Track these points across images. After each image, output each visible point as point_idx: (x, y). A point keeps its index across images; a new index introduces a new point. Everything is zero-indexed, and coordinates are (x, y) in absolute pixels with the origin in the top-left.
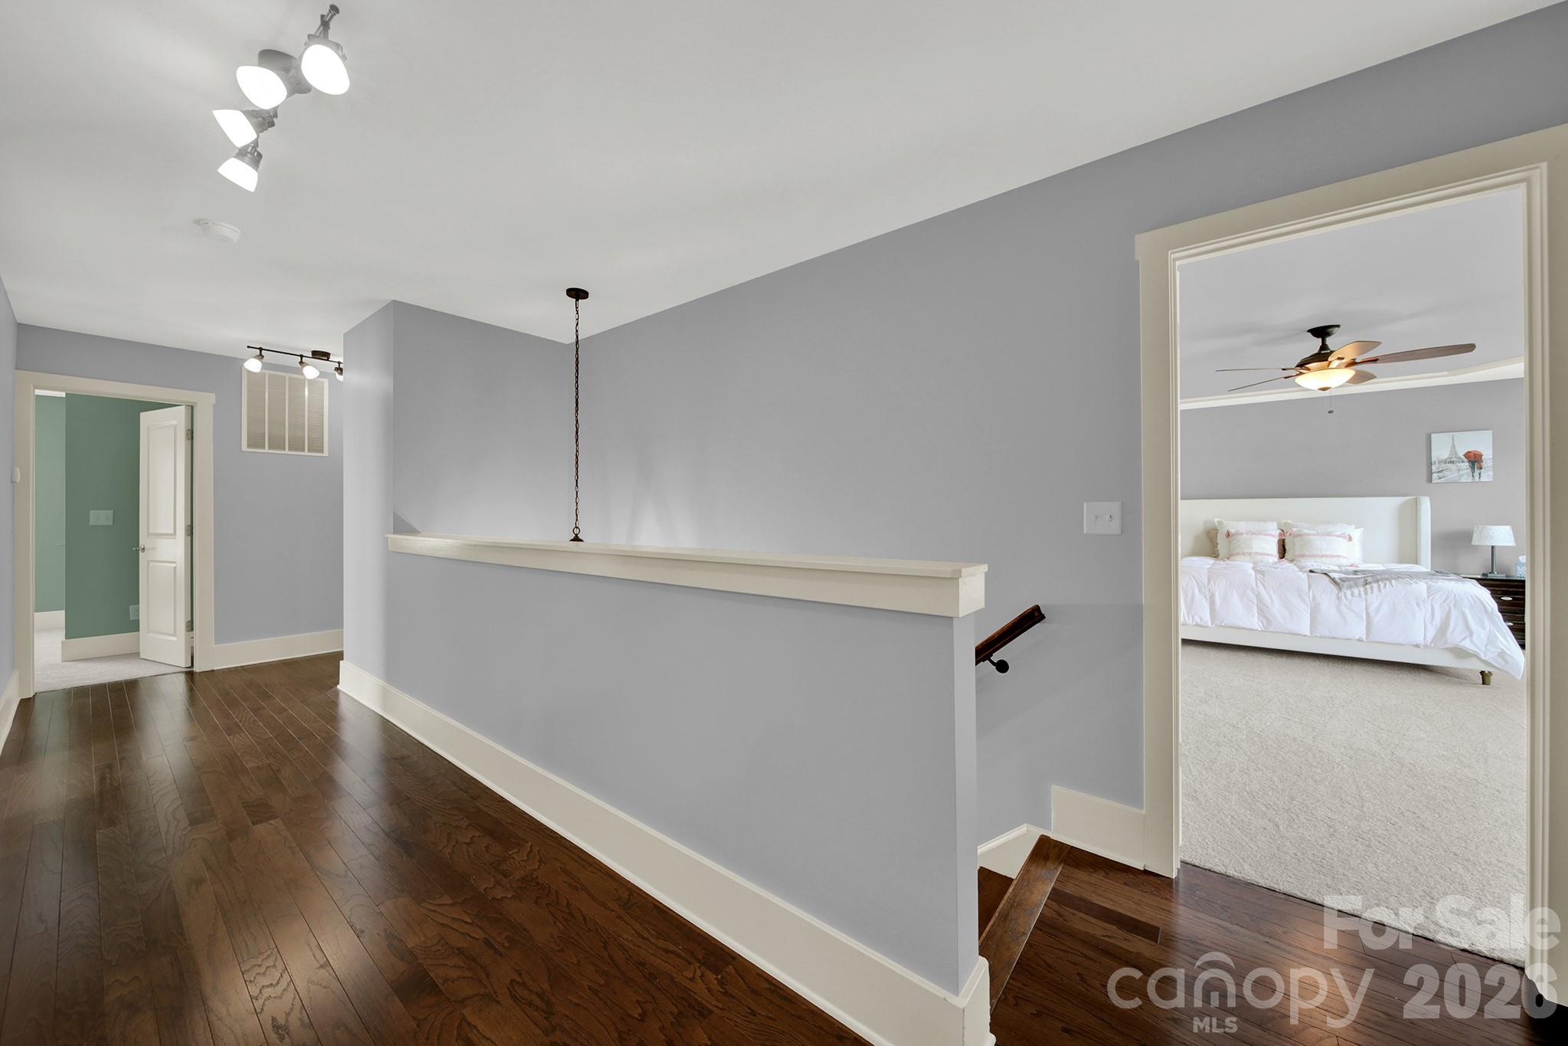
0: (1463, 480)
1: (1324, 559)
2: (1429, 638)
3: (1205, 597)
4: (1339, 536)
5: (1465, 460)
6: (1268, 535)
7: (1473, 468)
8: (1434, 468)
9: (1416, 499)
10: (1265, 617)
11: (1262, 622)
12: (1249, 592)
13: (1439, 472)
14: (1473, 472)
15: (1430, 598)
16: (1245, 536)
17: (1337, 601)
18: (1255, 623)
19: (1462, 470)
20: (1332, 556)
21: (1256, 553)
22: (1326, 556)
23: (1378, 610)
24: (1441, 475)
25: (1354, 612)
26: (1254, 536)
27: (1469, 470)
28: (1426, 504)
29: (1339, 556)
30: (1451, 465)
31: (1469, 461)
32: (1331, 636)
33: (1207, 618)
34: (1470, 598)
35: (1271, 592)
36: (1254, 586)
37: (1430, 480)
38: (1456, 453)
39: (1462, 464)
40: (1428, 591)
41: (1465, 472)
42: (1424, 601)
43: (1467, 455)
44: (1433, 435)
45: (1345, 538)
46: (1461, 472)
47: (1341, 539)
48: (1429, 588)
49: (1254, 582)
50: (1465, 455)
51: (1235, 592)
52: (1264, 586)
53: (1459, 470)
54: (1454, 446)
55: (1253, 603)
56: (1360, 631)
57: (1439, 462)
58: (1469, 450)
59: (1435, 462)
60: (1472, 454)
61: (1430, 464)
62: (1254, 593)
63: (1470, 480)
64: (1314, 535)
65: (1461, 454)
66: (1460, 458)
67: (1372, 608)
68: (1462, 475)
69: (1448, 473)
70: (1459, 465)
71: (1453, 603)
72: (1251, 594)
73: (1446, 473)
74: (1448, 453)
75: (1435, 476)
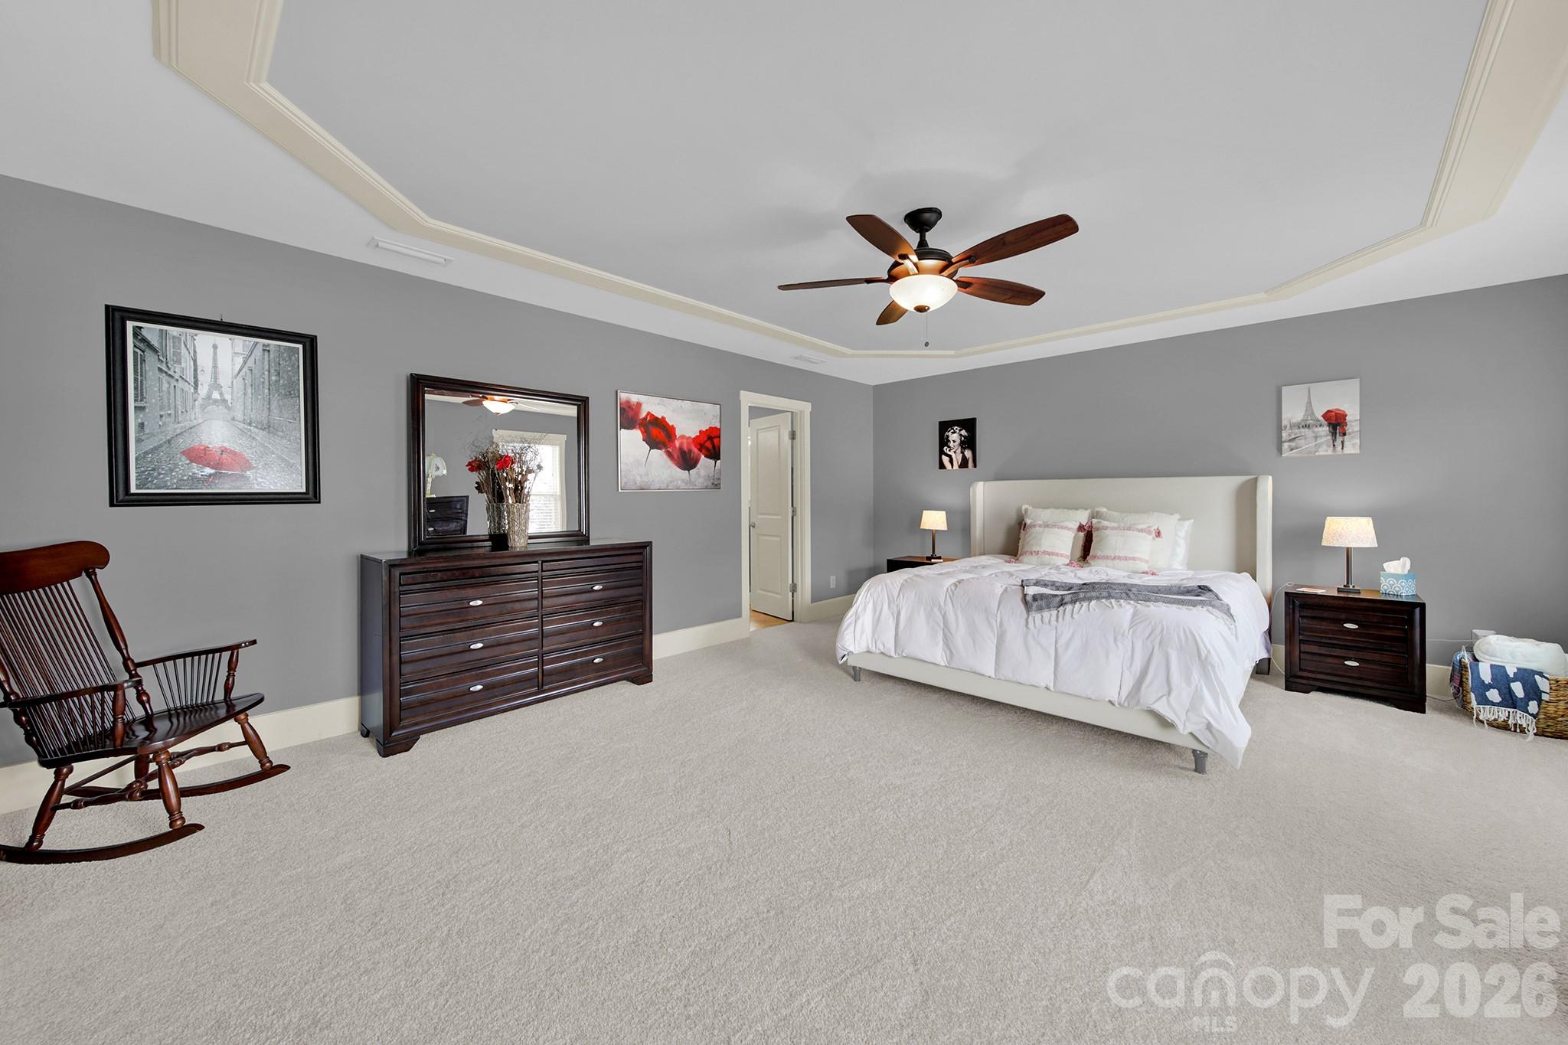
0: (1322, 452)
1: (1117, 562)
2: (1124, 695)
3: (893, 614)
4: (1141, 531)
5: (1325, 423)
6: (1062, 528)
7: (1334, 434)
8: (1284, 434)
9: (1256, 480)
10: (949, 648)
11: (946, 653)
12: (936, 610)
13: (1290, 441)
14: (1334, 441)
15: (1131, 631)
16: (1037, 528)
17: (1025, 629)
18: (939, 656)
19: (1321, 437)
20: (1126, 558)
21: (1045, 553)
22: (1119, 558)
23: (1068, 645)
24: (1293, 444)
25: (1042, 647)
26: (1046, 529)
27: (1330, 437)
28: (1266, 487)
29: (1134, 559)
30: (1307, 430)
31: (1329, 424)
32: (1014, 679)
33: (891, 645)
34: (1182, 633)
35: (959, 612)
36: (942, 604)
37: (1280, 450)
38: (1313, 413)
39: (1320, 429)
40: (1133, 618)
41: (1324, 439)
42: (1123, 635)
43: (1327, 416)
44: (1285, 390)
45: (1149, 532)
46: (1319, 441)
47: (1144, 534)
48: (1135, 614)
49: (944, 597)
50: (1324, 416)
51: (922, 609)
52: (952, 603)
53: (1316, 437)
54: (1309, 403)
55: (939, 625)
56: (1044, 676)
57: (1291, 426)
58: (1330, 409)
59: (1286, 427)
60: (1333, 414)
61: (1280, 428)
62: (941, 612)
63: (1330, 452)
64: (1113, 528)
65: (1319, 415)
66: (1318, 420)
67: (1062, 642)
68: (1318, 446)
69: (1303, 441)
70: (1316, 429)
71: (1158, 640)
72: (938, 613)
73: (1301, 442)
74: (1303, 413)
75: (1286, 445)
